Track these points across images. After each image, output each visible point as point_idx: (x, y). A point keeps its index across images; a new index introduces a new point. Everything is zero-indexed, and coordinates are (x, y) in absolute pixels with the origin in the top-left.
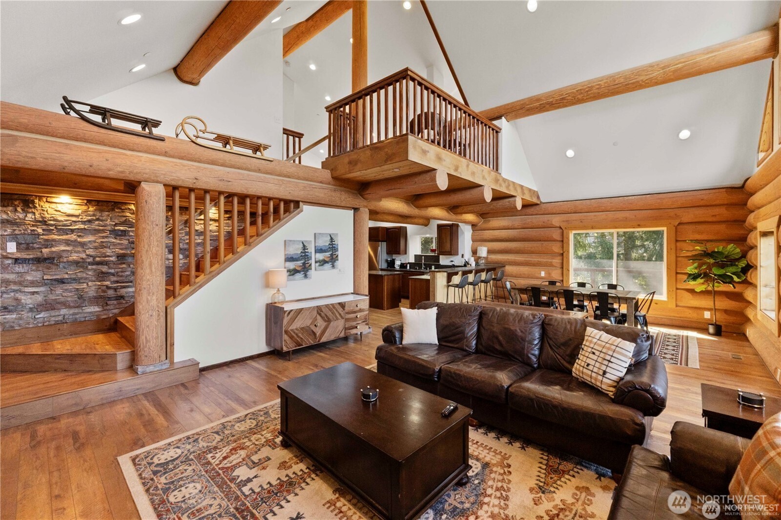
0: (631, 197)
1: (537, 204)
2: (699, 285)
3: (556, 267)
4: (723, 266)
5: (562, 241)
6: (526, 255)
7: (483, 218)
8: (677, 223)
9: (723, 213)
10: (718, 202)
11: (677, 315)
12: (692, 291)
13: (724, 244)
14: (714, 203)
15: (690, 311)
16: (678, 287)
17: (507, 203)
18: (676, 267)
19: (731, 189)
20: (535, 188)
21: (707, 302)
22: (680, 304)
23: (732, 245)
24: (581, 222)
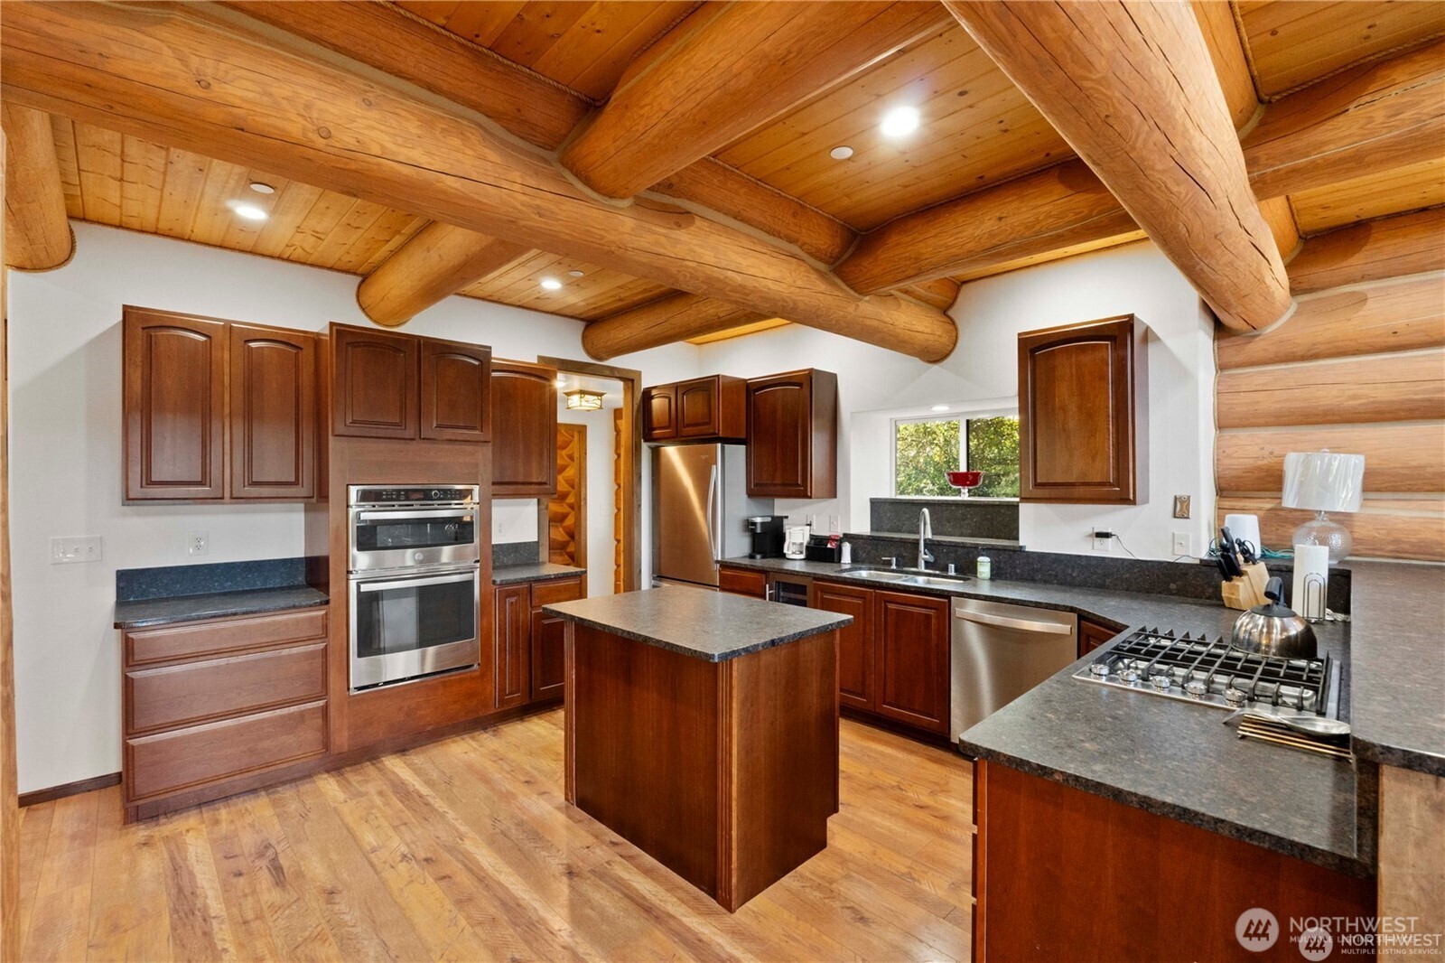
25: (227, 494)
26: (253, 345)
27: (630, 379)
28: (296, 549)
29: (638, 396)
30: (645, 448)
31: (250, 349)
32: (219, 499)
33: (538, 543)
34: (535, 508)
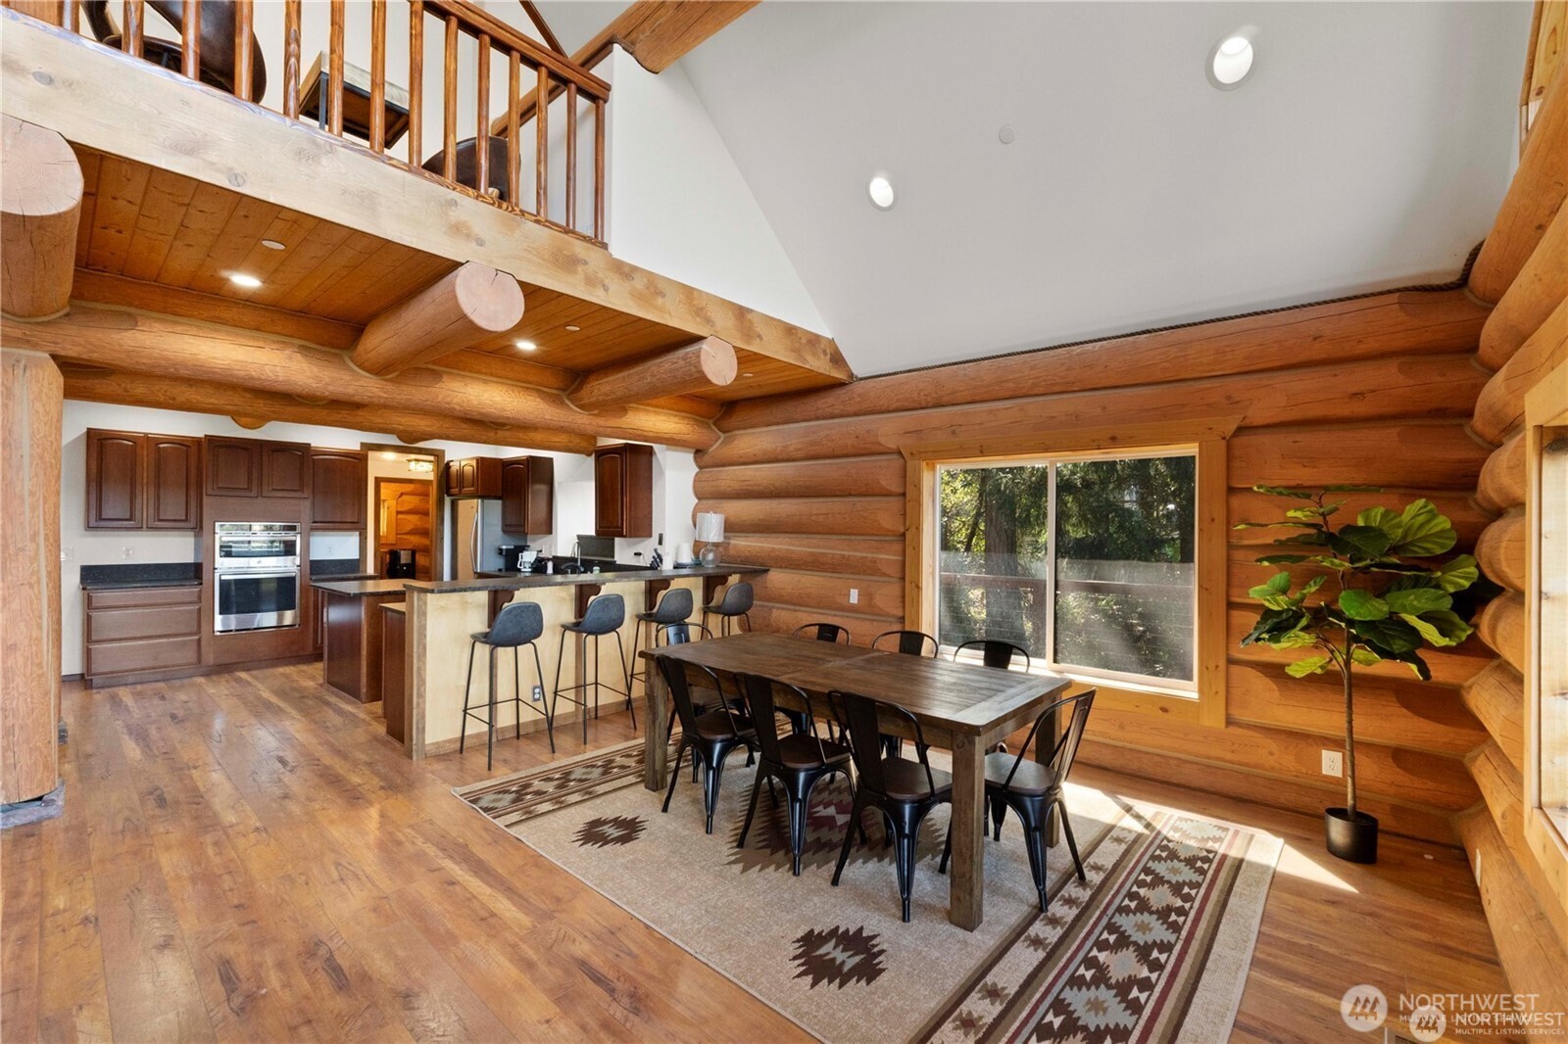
0: (1089, 346)
1: (841, 384)
2: (1298, 652)
3: (885, 575)
4: (1381, 587)
5: (904, 495)
6: (816, 540)
7: (724, 432)
8: (1233, 427)
9: (1390, 382)
10: (1370, 345)
11: (1229, 756)
12: (1275, 671)
13: (1394, 499)
14: (1362, 349)
15: (1270, 744)
16: (1237, 655)
17: (682, 362)
18: (1228, 585)
19: (1421, 293)
20: (825, 331)
21: (1324, 716)
22: (1238, 714)
23: (1422, 501)
24: (954, 432)
25: (145, 526)
26: (161, 446)
27: (438, 455)
28: (189, 558)
29: (442, 466)
30: (448, 500)
31: (159, 448)
32: (140, 528)
33: (358, 560)
34: (358, 538)
